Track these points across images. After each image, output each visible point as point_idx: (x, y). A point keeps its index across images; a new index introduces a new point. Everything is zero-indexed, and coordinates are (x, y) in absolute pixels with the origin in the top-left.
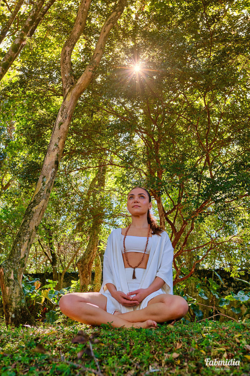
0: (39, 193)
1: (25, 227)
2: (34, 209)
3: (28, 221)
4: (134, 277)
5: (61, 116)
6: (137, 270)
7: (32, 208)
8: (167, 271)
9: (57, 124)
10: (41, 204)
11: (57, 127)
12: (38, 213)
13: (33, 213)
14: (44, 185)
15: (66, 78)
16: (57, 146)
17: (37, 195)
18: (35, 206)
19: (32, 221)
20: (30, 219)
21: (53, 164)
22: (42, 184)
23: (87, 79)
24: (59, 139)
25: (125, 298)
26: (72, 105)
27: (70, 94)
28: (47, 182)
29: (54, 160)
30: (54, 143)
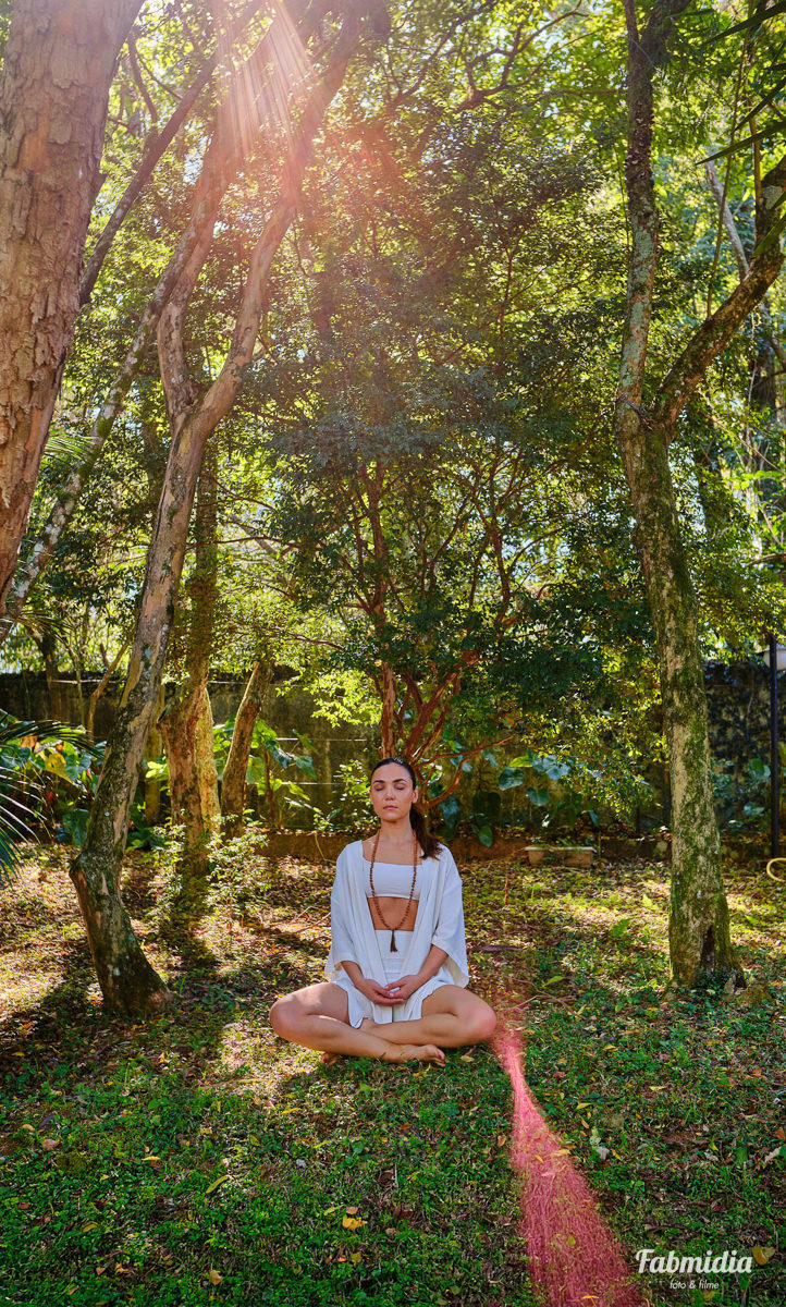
0: (139, 686)
1: (118, 770)
2: (131, 726)
3: (122, 755)
4: (393, 949)
5: (172, 492)
6: (397, 933)
7: (126, 723)
8: (451, 933)
9: (164, 514)
10: (144, 713)
11: (165, 521)
12: (140, 735)
13: (131, 735)
14: (147, 666)
15: (175, 389)
16: (169, 569)
17: (134, 690)
18: (132, 719)
19: (130, 755)
20: (125, 752)
21: (164, 615)
22: (142, 664)
23: (226, 397)
24: (172, 551)
25: (379, 994)
26: (194, 462)
27: (188, 433)
28: (154, 658)
29: (164, 604)
30: (161, 563)
